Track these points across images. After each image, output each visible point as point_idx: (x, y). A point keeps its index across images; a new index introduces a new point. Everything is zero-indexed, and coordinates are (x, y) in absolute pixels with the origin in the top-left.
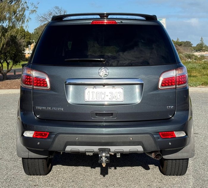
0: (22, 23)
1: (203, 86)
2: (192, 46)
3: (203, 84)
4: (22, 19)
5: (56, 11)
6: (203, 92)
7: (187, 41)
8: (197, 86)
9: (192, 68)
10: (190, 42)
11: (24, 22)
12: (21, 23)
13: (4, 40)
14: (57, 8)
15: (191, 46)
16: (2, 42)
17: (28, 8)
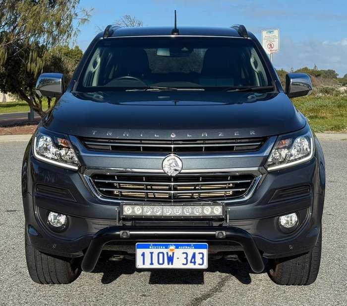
0: (68, 37)
1: (333, 132)
2: (338, 77)
3: (332, 128)
4: (68, 31)
5: (126, 22)
6: (331, 140)
7: (329, 70)
8: (323, 131)
9: (321, 107)
10: (334, 71)
11: (71, 36)
12: (65, 37)
13: (41, 62)
14: (128, 17)
15: (336, 78)
16: (38, 66)
17: (77, 15)
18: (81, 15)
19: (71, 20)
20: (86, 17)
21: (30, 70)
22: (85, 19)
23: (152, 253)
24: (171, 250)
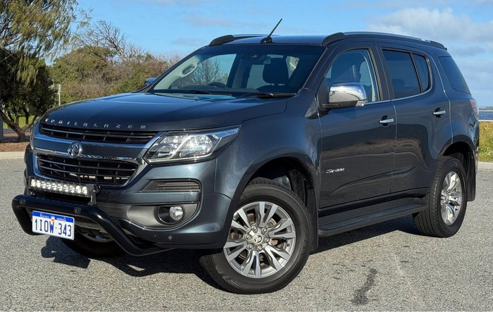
4: (64, 36)
13: (34, 70)
16: (30, 74)
17: (75, 18)
18: (80, 18)
19: (68, 23)
20: (86, 20)
21: (21, 79)
22: (85, 23)
23: (41, 221)
24: (53, 220)
